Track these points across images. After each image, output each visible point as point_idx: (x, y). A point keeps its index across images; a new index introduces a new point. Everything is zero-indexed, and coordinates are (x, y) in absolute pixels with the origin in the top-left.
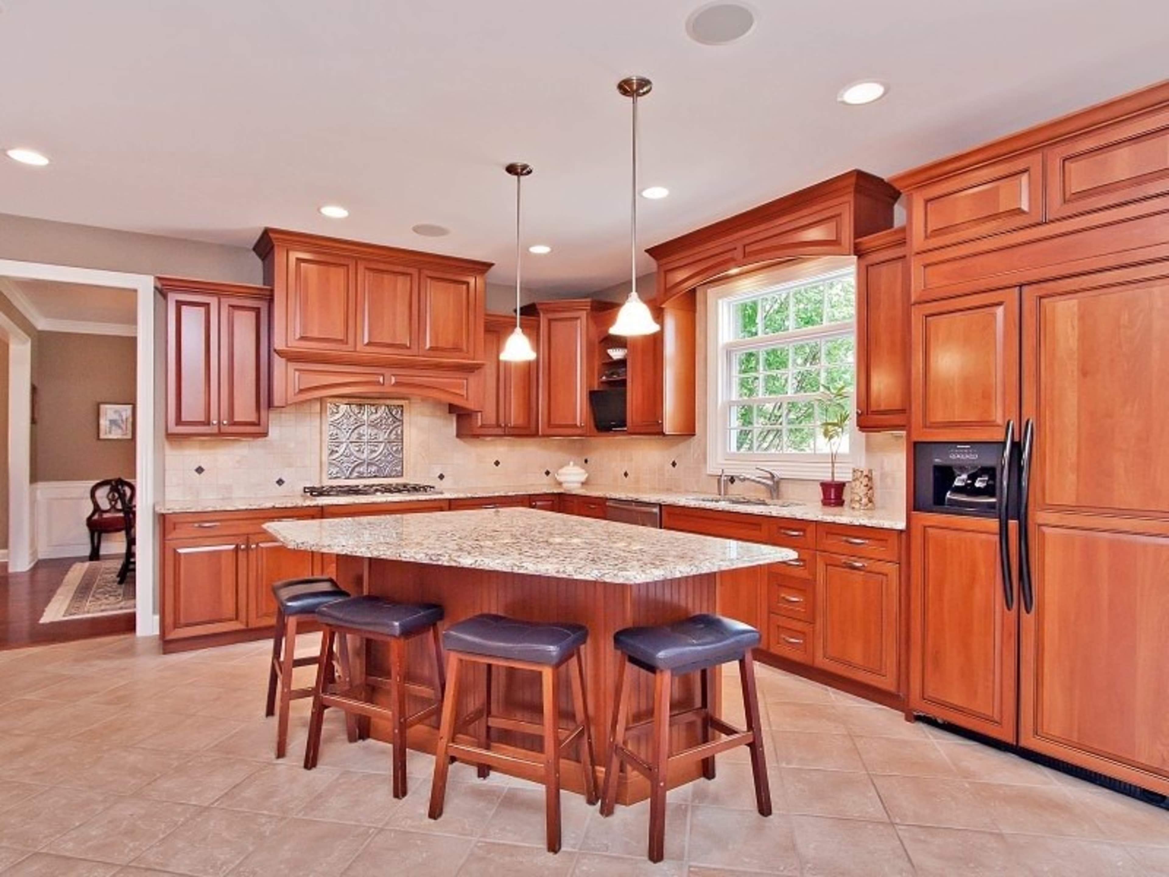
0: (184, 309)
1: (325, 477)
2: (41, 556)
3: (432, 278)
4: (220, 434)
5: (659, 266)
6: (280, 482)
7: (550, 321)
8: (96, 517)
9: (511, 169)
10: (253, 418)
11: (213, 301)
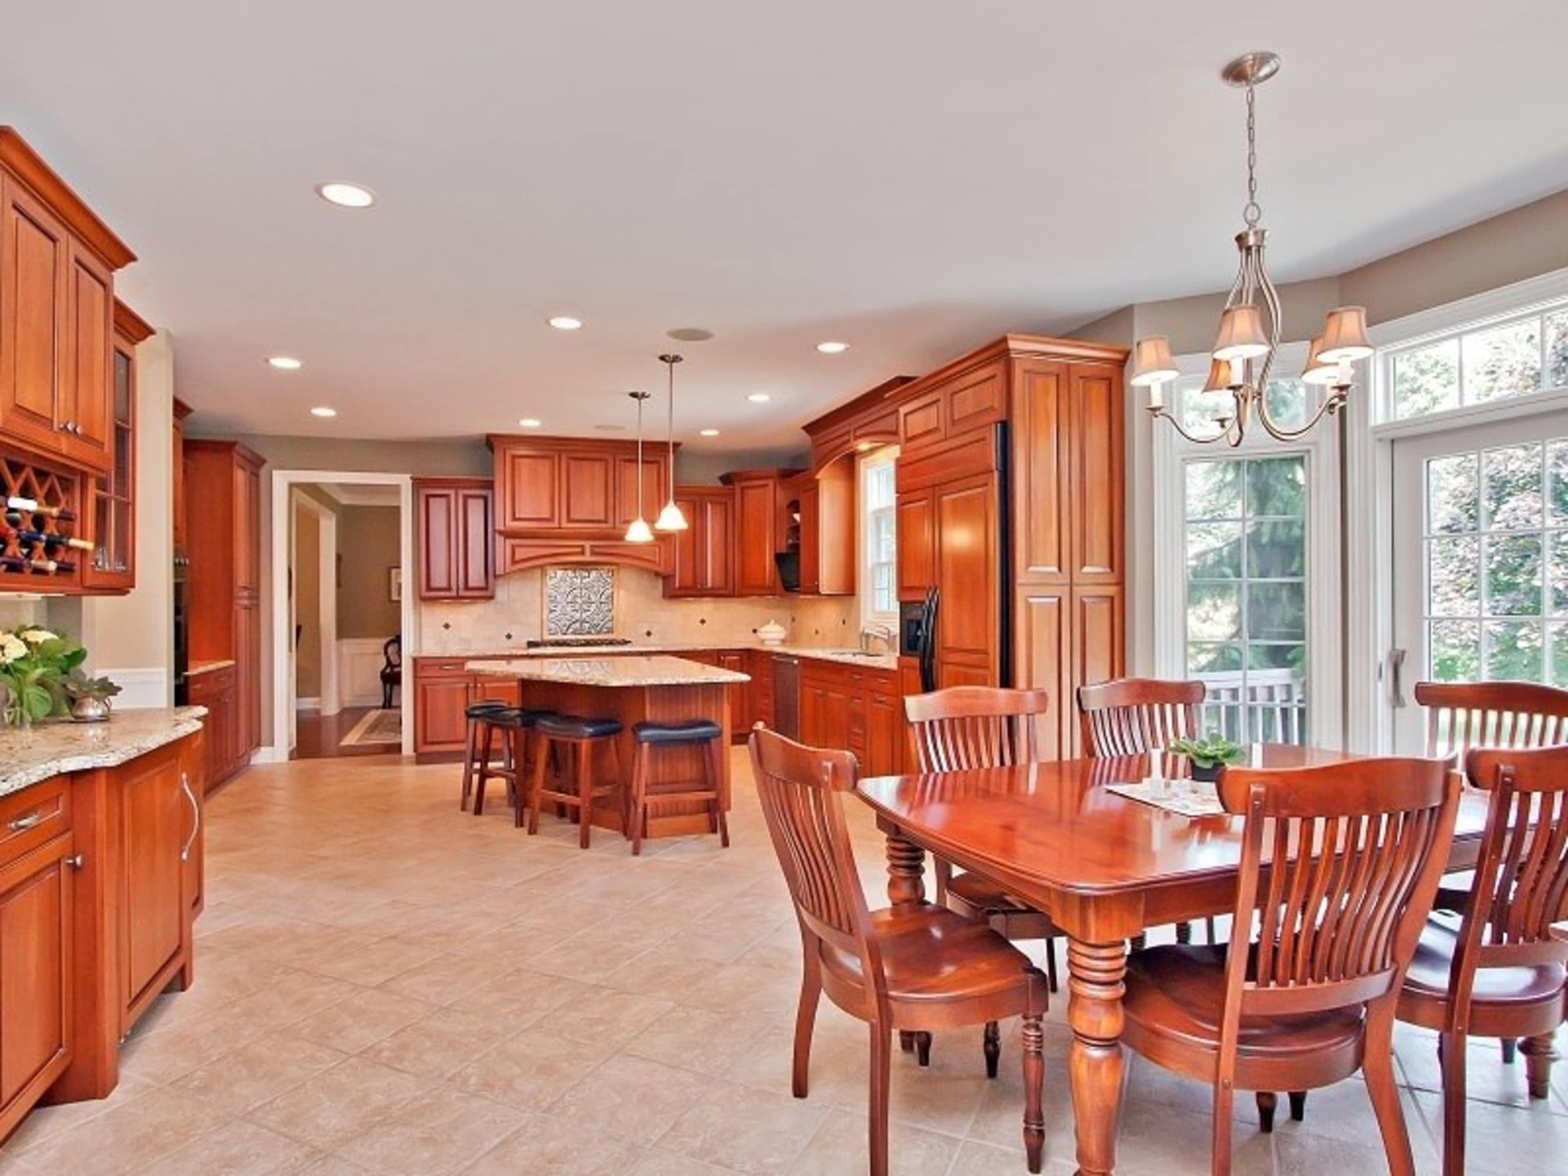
0: (431, 500)
1: (545, 632)
2: (347, 705)
3: (626, 461)
4: (458, 597)
5: (813, 441)
6: (509, 637)
7: (743, 488)
8: (388, 670)
9: (634, 395)
10: (482, 584)
11: (452, 492)
